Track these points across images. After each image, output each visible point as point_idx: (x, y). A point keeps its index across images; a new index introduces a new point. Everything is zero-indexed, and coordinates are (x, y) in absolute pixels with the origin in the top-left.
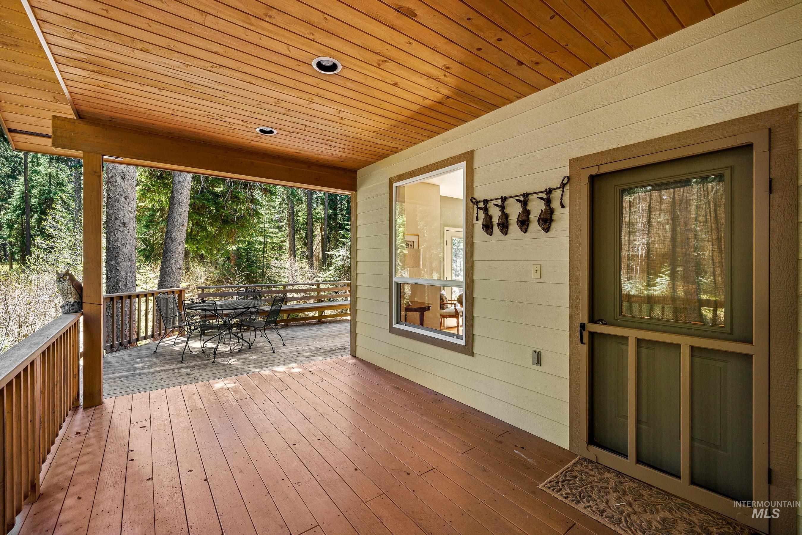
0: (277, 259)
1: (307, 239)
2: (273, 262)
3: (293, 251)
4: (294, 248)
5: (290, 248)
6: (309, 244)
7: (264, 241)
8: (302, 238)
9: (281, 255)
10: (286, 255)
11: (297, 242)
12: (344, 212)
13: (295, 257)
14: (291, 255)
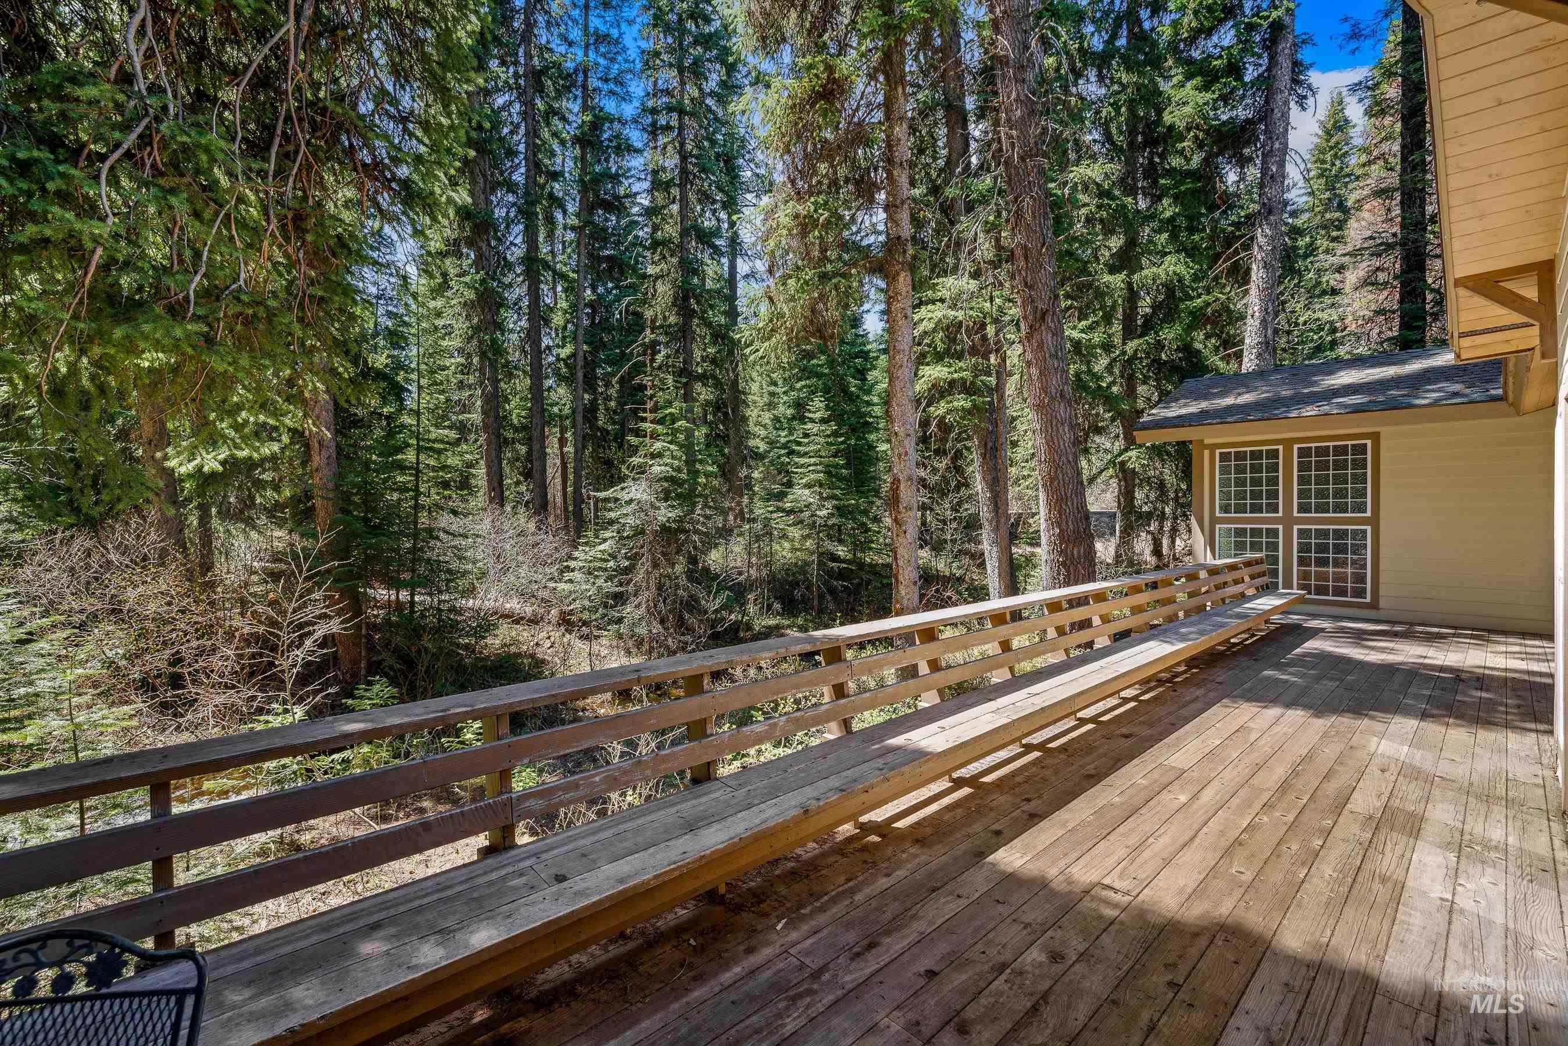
0: (455, 513)
1: (531, 462)
2: (445, 520)
3: (497, 489)
4: (500, 483)
5: (489, 482)
6: (536, 474)
7: (418, 463)
8: (517, 460)
9: (464, 500)
10: (480, 500)
11: (507, 470)
12: (613, 404)
13: (502, 506)
14: (491, 500)
